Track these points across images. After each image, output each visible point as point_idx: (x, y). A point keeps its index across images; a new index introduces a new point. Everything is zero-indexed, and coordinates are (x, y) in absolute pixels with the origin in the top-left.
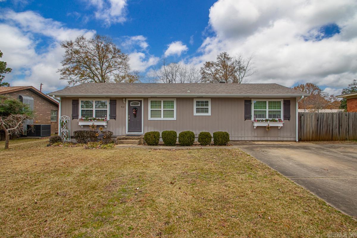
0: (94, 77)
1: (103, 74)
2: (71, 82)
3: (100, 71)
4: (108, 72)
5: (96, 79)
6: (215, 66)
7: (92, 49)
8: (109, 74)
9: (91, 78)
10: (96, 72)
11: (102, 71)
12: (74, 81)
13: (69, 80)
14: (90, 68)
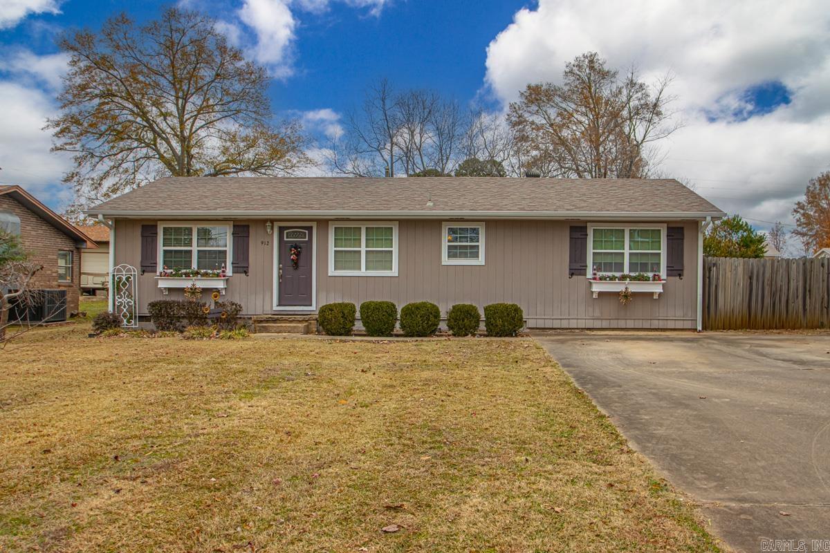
0: (155, 140)
1: (187, 133)
2: (84, 158)
3: (176, 121)
4: (202, 127)
5: (163, 146)
6: (557, 99)
7: (151, 51)
8: (202, 133)
9: (148, 145)
10: (164, 126)
11: (182, 123)
12: (93, 156)
13: (79, 154)
14: (144, 115)
